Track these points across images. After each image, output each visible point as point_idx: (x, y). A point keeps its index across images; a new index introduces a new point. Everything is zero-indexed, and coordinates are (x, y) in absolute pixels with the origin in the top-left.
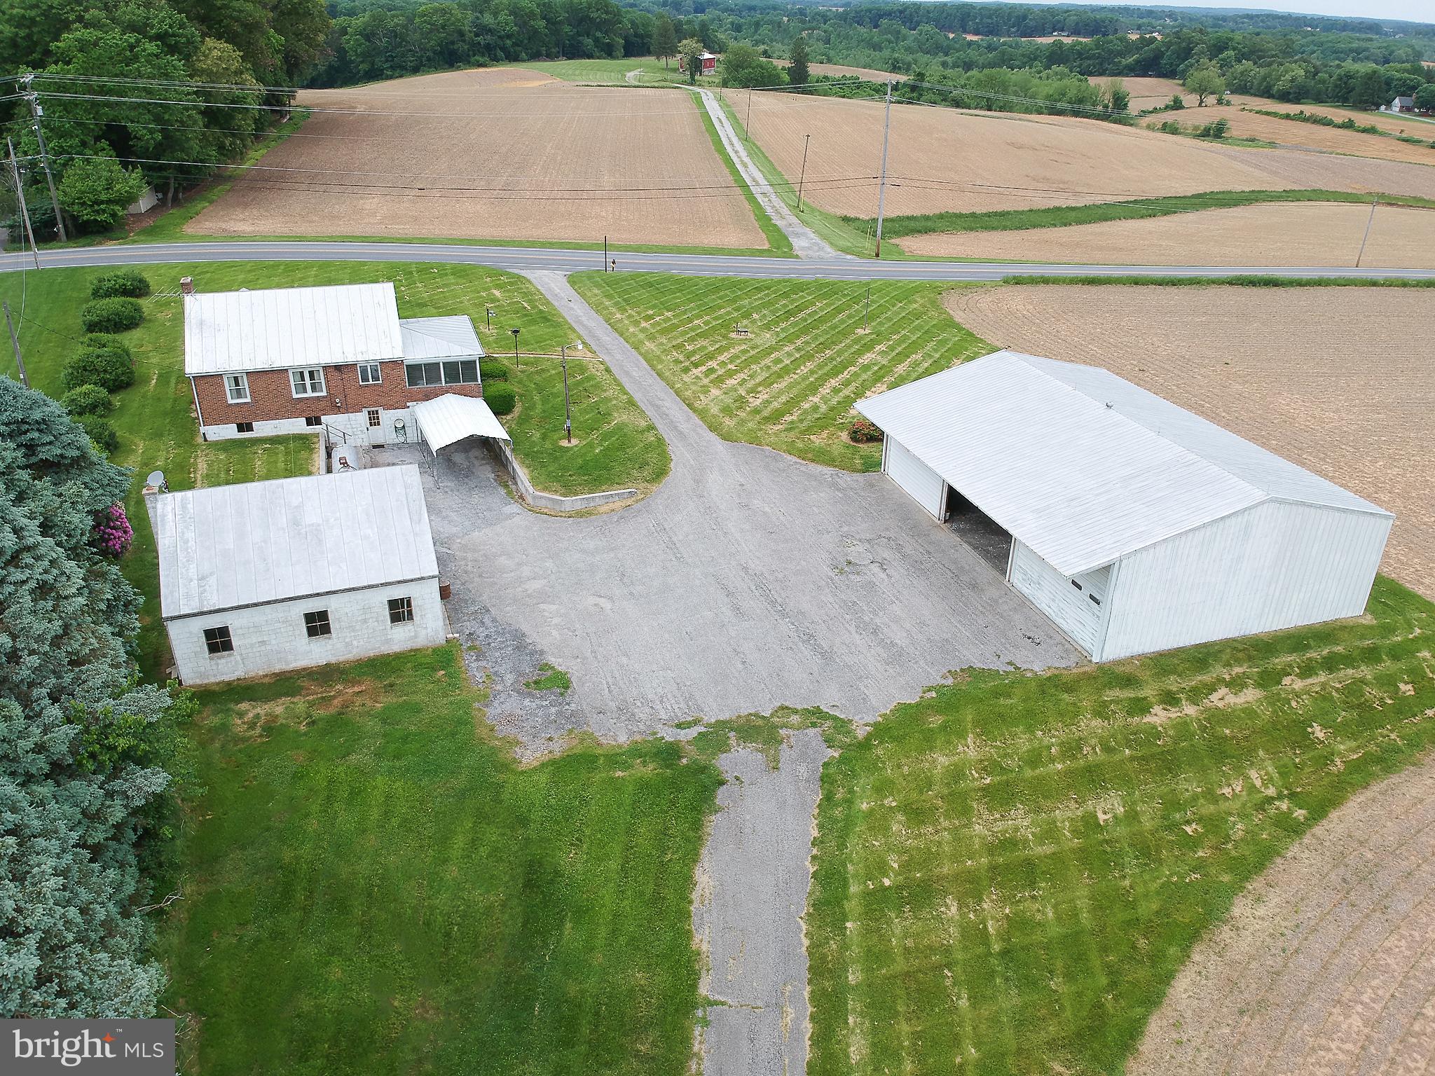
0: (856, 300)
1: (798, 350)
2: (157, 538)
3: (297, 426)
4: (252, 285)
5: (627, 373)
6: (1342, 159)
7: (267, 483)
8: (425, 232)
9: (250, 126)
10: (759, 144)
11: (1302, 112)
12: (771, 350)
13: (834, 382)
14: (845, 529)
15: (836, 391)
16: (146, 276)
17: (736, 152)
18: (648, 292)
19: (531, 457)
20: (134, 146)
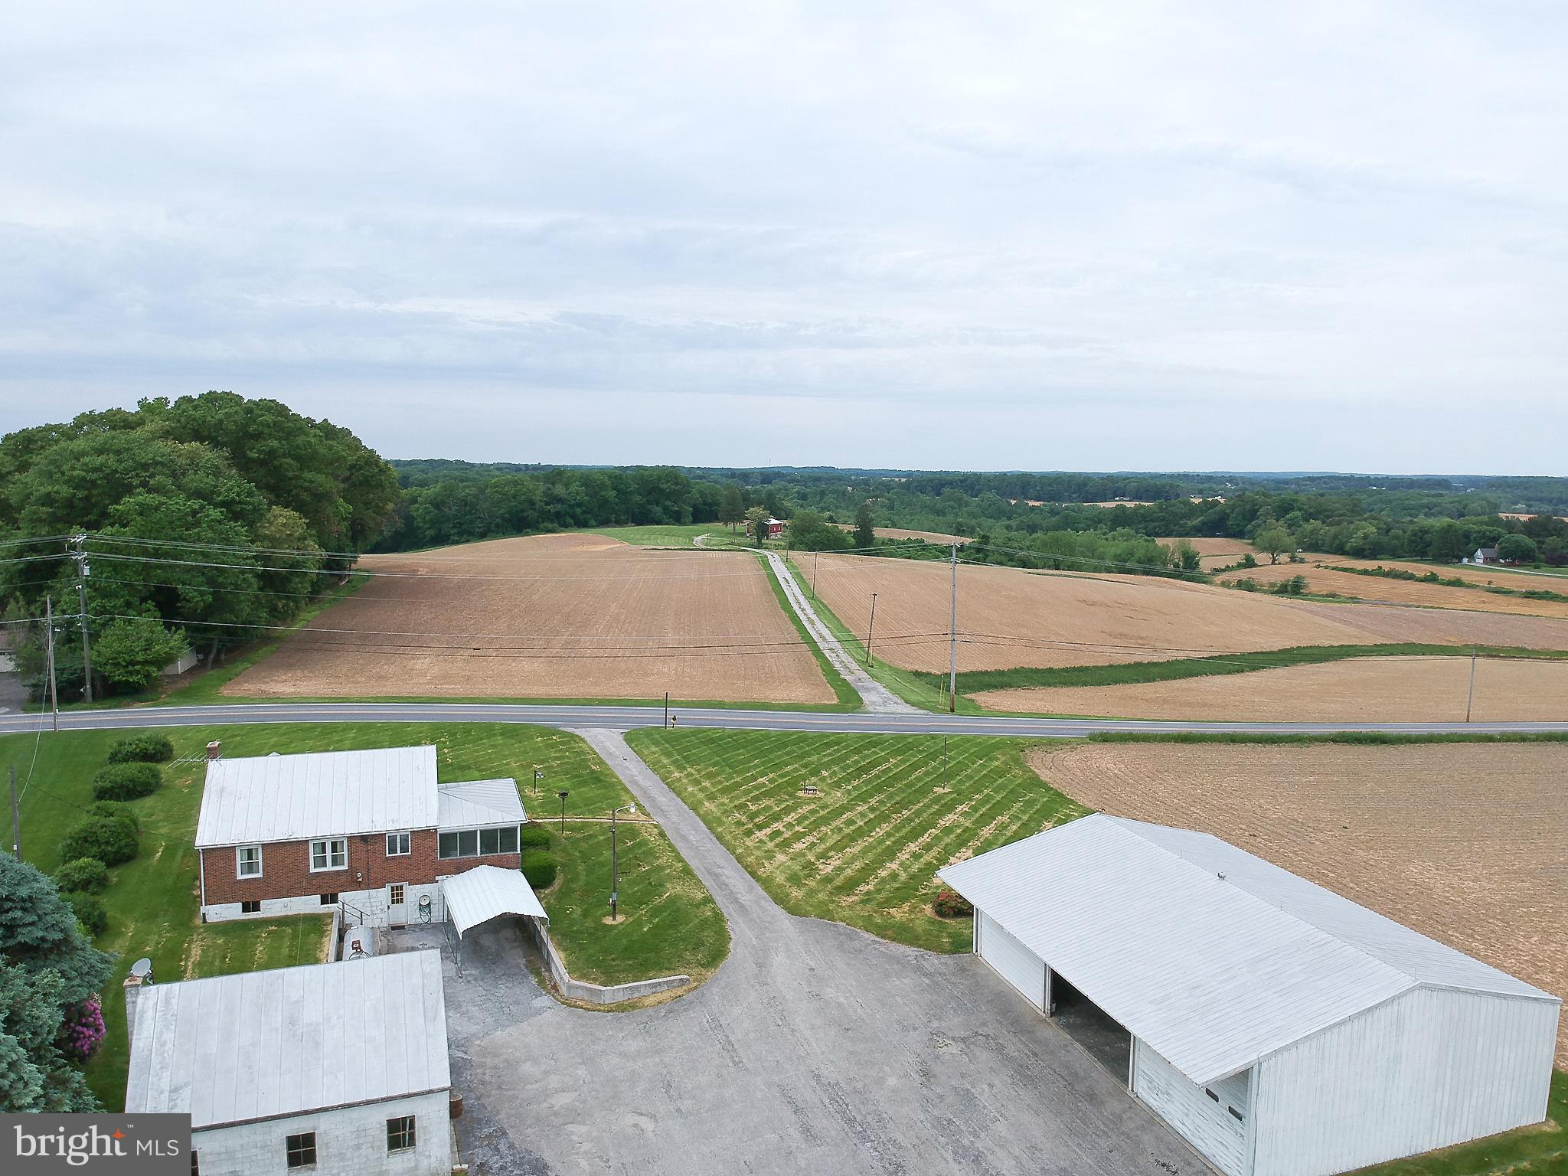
0: (933, 756)
1: (872, 809)
2: (132, 1039)
3: (309, 904)
4: (284, 749)
5: (684, 838)
6: (1430, 612)
7: (266, 973)
8: (476, 691)
9: (305, 588)
10: (825, 602)
11: (1380, 568)
12: (843, 810)
13: (913, 847)
14: (935, 1024)
15: (916, 856)
16: (170, 738)
17: (803, 610)
18: (710, 748)
19: (569, 939)
20: (181, 607)
